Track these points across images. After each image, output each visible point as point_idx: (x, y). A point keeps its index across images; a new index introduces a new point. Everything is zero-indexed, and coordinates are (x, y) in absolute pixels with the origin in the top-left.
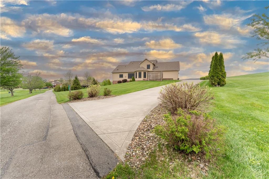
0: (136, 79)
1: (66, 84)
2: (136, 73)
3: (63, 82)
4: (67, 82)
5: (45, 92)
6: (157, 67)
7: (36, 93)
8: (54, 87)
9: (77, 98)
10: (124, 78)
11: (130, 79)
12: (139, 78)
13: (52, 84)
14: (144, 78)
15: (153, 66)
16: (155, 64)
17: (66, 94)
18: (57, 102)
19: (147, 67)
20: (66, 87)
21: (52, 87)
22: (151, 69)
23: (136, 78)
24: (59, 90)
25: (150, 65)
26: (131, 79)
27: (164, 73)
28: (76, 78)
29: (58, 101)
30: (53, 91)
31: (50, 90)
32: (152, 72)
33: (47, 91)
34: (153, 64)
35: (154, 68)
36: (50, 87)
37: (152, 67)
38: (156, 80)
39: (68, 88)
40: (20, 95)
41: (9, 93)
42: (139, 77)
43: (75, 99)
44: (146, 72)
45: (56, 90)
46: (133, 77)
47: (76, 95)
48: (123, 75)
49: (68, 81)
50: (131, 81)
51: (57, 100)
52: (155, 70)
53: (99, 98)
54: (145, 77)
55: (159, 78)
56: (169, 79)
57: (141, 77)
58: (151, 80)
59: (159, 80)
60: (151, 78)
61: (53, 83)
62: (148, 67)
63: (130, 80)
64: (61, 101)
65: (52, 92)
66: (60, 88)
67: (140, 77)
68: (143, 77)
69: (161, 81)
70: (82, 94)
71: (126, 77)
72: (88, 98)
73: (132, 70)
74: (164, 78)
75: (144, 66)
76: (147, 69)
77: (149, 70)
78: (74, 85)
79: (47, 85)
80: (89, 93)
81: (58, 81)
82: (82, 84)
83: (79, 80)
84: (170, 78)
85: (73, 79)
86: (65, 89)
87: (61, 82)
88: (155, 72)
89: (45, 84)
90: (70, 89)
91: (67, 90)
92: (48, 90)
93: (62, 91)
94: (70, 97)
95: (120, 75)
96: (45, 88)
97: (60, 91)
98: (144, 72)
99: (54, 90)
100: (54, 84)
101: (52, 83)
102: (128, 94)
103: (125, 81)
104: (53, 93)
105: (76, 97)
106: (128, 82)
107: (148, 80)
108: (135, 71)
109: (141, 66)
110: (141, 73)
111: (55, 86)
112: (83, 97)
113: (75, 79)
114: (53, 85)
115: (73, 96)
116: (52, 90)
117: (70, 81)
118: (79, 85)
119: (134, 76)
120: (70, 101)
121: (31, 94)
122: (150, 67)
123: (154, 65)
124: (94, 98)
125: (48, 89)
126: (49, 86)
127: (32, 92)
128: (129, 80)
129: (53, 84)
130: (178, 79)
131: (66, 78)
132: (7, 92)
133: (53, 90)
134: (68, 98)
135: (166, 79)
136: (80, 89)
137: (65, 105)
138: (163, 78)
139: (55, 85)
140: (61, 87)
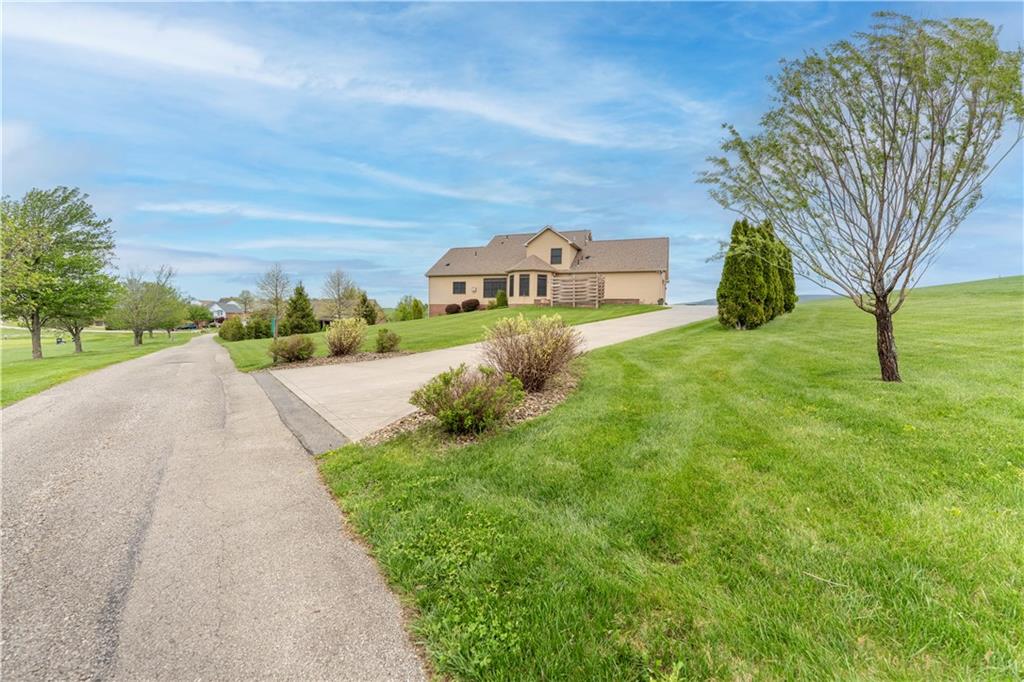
0: (511, 301)
1: (263, 314)
2: (512, 277)
3: (251, 308)
4: (265, 306)
5: (186, 341)
6: (587, 258)
7: (159, 345)
8: (218, 324)
9: (296, 357)
10: (468, 296)
11: (491, 299)
12: (522, 298)
13: (212, 314)
14: (539, 295)
15: (575, 252)
16: (580, 247)
17: (263, 347)
18: (236, 370)
19: (552, 257)
20: (263, 326)
21: (210, 322)
22: (566, 264)
23: (512, 294)
24: (239, 335)
25: (560, 250)
26: (495, 299)
27: (608, 279)
28: (300, 292)
29: (239, 367)
30: (215, 338)
31: (205, 336)
32: (570, 274)
33: (193, 339)
34: (573, 246)
35: (576, 262)
36: (204, 323)
37: (568, 256)
38: (576, 303)
39: (268, 327)
40: (104, 350)
41: (58, 342)
42: (521, 294)
43: (290, 361)
44: (545, 276)
45: (229, 335)
46: (499, 291)
47: (292, 347)
48: (464, 283)
49: (270, 302)
50: (492, 307)
51: (236, 363)
52: (579, 268)
53: (361, 358)
54: (542, 291)
55: (588, 296)
56: (626, 302)
57: (527, 294)
58: (558, 305)
59: (587, 303)
60: (560, 298)
61: (216, 308)
62: (556, 256)
63: (490, 302)
64: (247, 367)
65: (213, 342)
66: (240, 327)
67: (524, 291)
68: (536, 293)
69: (593, 309)
70: (310, 347)
71: (475, 292)
72: (329, 357)
73: (497, 268)
74: (607, 296)
75: (542, 252)
76: (552, 263)
77: (557, 267)
78: (290, 316)
79: (193, 317)
80: (333, 344)
81: (232, 303)
82: (319, 314)
83: (309, 300)
84: (630, 298)
85: (288, 294)
86: (259, 332)
87: (245, 304)
88: (574, 276)
89: (185, 313)
90: (274, 330)
91: (268, 335)
92: (198, 334)
93: (250, 338)
94: (276, 353)
95: (454, 283)
96: (186, 328)
97: (241, 338)
98: (539, 276)
99: (221, 335)
100: (218, 311)
101: (211, 310)
102: (452, 348)
103: (472, 306)
104: (218, 347)
105: (293, 353)
106: (484, 309)
107: (548, 305)
108: (509, 270)
109: (531, 252)
110: (528, 279)
111: (221, 320)
112: (314, 355)
113: (294, 297)
114: (216, 315)
115: (283, 350)
116: (213, 334)
117: (277, 301)
118: (309, 318)
119: (505, 289)
120: (275, 364)
121: (140, 347)
122: (560, 256)
123: (579, 250)
124: (347, 358)
125: (196, 331)
126: (200, 319)
127: (140, 342)
128: (484, 301)
129: (216, 311)
130: (661, 301)
131: (263, 293)
132: (51, 341)
133: (217, 334)
134: (270, 356)
135: (613, 302)
136: (312, 332)
137: (261, 375)
138: (605, 297)
139: (224, 315)
140: (244, 324)
